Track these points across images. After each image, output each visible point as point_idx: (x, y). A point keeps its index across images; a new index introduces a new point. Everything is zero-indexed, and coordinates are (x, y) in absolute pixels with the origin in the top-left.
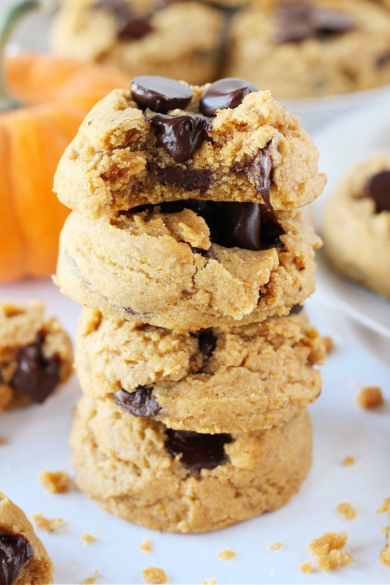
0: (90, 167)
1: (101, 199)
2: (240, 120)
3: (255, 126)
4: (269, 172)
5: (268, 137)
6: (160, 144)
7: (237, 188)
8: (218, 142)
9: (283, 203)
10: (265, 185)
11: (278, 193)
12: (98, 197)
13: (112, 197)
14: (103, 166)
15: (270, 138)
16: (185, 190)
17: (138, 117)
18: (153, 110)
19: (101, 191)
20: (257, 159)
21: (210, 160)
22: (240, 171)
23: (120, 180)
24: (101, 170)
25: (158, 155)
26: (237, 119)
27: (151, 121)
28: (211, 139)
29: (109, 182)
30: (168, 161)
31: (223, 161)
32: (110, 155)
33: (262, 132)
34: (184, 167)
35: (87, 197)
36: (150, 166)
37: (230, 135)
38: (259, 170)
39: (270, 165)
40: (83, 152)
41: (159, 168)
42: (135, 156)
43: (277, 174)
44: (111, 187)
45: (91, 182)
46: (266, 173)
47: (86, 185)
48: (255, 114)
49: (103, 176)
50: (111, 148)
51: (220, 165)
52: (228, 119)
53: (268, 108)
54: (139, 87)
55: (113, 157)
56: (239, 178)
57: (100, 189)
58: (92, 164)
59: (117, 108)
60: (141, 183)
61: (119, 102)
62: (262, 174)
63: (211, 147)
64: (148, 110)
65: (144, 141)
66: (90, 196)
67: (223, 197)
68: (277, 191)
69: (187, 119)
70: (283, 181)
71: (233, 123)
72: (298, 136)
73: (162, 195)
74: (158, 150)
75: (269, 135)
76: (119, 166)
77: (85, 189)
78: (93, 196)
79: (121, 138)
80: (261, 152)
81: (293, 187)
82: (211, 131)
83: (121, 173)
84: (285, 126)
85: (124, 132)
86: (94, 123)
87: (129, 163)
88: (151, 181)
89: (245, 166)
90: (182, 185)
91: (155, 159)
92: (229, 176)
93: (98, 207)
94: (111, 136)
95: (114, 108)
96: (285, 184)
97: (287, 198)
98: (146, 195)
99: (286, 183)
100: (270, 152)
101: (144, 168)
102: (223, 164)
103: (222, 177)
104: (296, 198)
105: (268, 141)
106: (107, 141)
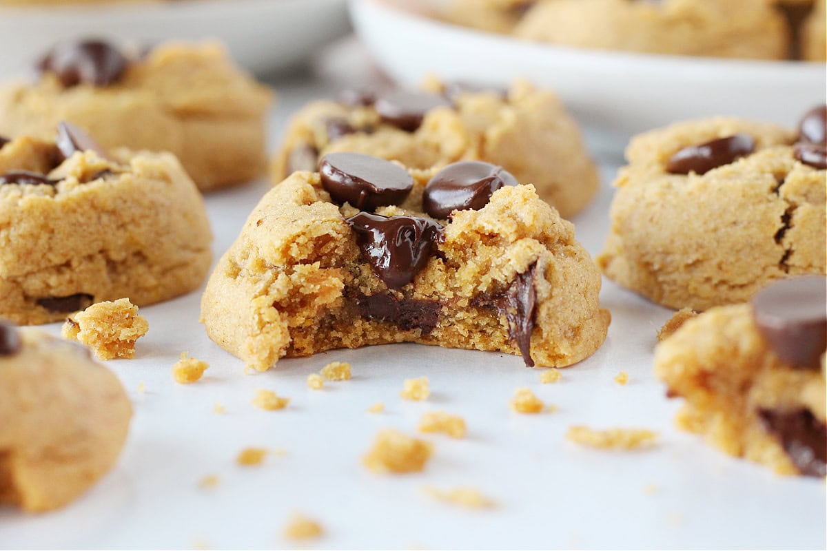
0: (258, 290)
1: (274, 341)
2: (488, 228)
3: (512, 238)
4: (531, 310)
5: (530, 255)
6: (365, 258)
7: (478, 330)
8: (453, 260)
9: (549, 356)
10: (525, 330)
11: (543, 341)
12: (269, 337)
13: (289, 337)
14: (278, 290)
15: (534, 259)
16: (399, 329)
17: (333, 217)
18: (354, 205)
19: (275, 327)
20: (513, 289)
21: (440, 287)
22: (485, 305)
23: (302, 312)
24: (274, 295)
25: (361, 275)
26: (484, 227)
27: (352, 223)
28: (441, 255)
29: (285, 314)
30: (375, 285)
31: (460, 289)
32: (289, 272)
33: (522, 248)
34: (401, 295)
35: (252, 336)
36: (349, 292)
37: (471, 250)
38: (516, 305)
39: (533, 299)
40: (248, 265)
41: (361, 296)
42: (327, 277)
43: (543, 313)
44: (290, 321)
45: (260, 314)
46: (526, 311)
47: (251, 319)
48: (511, 220)
49: (277, 305)
50: (291, 263)
51: (455, 295)
52: (470, 225)
53: (531, 211)
54: (334, 170)
55: (294, 277)
56: (483, 315)
57: (272, 325)
58: (261, 286)
59: (300, 201)
60: (333, 317)
61: (304, 191)
62: (520, 311)
63: (442, 267)
64: (346, 205)
65: (341, 253)
66: (257, 335)
67: (457, 342)
68: (542, 338)
69: (408, 223)
70: (551, 324)
71: (477, 232)
72: (573, 254)
73: (364, 335)
74: (361, 266)
75: (532, 253)
76: (301, 290)
77: (250, 324)
78: (262, 335)
79: (307, 247)
80: (519, 279)
81: (565, 333)
82: (443, 243)
83: (305, 301)
84: (553, 239)
85: (311, 239)
86: (265, 223)
87: (318, 287)
88: (349, 313)
89: (493, 297)
90: (395, 322)
91: (356, 281)
92: (467, 311)
93: (268, 352)
94: (292, 245)
95: (297, 202)
96: (554, 328)
97: (556, 350)
98: (340, 335)
99: (555, 326)
100: (533, 279)
101: (341, 294)
102: (459, 294)
103: (456, 313)
104: (570, 349)
105: (530, 262)
106: (286, 250)
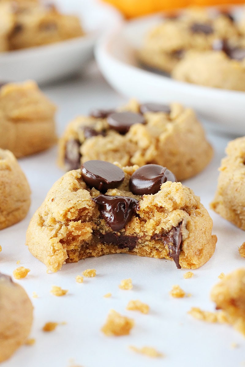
0: (53, 235)
1: (60, 259)
2: (159, 205)
3: (171, 210)
4: (179, 244)
5: (179, 219)
6: (102, 217)
7: (155, 249)
8: (143, 218)
9: (188, 264)
10: (177, 253)
11: (185, 257)
12: (58, 257)
13: (67, 256)
14: (62, 234)
15: (181, 220)
16: (118, 248)
17: (87, 199)
18: (97, 188)
19: (60, 252)
20: (171, 233)
21: (137, 230)
22: (158, 239)
23: (73, 243)
24: (60, 237)
25: (100, 224)
26: (157, 204)
27: (96, 201)
28: (138, 215)
29: (65, 245)
30: (107, 229)
31: (147, 232)
32: (67, 225)
33: (176, 215)
34: (119, 234)
35: (50, 256)
36: (95, 233)
37: (152, 214)
38: (173, 241)
39: (180, 239)
40: (48, 222)
41: (101, 234)
42: (85, 227)
43: (185, 246)
44: (67, 248)
45: (53, 246)
46: (177, 244)
47: (49, 248)
48: (170, 201)
49: (62, 241)
50: (68, 220)
51: (144, 234)
52: (151, 203)
53: (179, 196)
54: (88, 172)
55: (69, 227)
56: (157, 243)
57: (59, 251)
58: (54, 232)
59: (72, 189)
60: (88, 244)
61: (74, 184)
62: (175, 244)
63: (138, 221)
64: (93, 189)
65: (91, 215)
66: (52, 256)
67: (145, 254)
68: (185, 256)
69: (122, 201)
70: (189, 249)
71: (154, 206)
72: (199, 213)
73: (102, 251)
74: (100, 220)
75: (180, 218)
76: (73, 233)
77: (49, 250)
78: (54, 256)
79: (75, 213)
80: (174, 229)
81: (196, 253)
82: (138, 210)
83: (74, 239)
84: (190, 207)
85: (77, 210)
86: (56, 200)
87: (80, 232)
88: (95, 242)
89: (162, 236)
90: (117, 245)
91: (98, 227)
92: (150, 241)
93: (57, 264)
94: (68, 213)
95: (70, 189)
96: (190, 251)
97: (191, 261)
98: (91, 251)
99: (191, 250)
100: (180, 230)
101: (91, 235)
102: (146, 234)
103: (145, 242)
104: (198, 261)
105: (179, 221)
106: (65, 215)
